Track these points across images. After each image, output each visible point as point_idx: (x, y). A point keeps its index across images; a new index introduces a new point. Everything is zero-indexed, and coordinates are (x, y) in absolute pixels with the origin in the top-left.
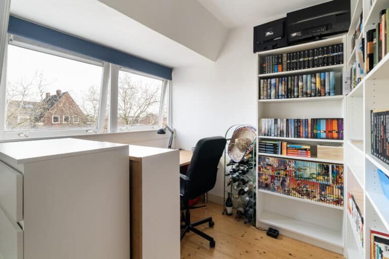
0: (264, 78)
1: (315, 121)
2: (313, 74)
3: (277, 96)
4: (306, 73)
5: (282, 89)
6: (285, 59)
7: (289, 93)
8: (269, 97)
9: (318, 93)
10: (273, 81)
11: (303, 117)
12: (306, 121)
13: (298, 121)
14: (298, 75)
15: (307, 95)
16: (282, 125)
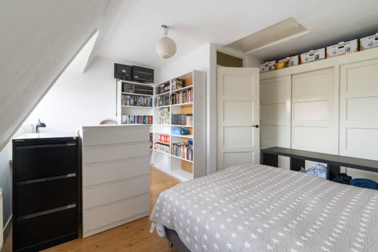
0: (124, 94)
1: (144, 117)
2: (144, 97)
3: (130, 104)
4: (142, 96)
5: (132, 101)
6: (134, 87)
7: (135, 104)
8: (126, 104)
9: (146, 105)
10: (128, 97)
11: (140, 115)
12: (141, 116)
13: (138, 117)
14: (139, 96)
15: (141, 105)
16: (132, 119)
